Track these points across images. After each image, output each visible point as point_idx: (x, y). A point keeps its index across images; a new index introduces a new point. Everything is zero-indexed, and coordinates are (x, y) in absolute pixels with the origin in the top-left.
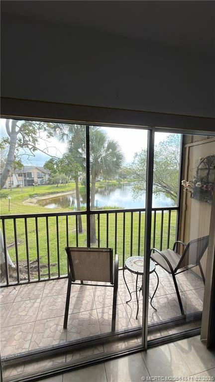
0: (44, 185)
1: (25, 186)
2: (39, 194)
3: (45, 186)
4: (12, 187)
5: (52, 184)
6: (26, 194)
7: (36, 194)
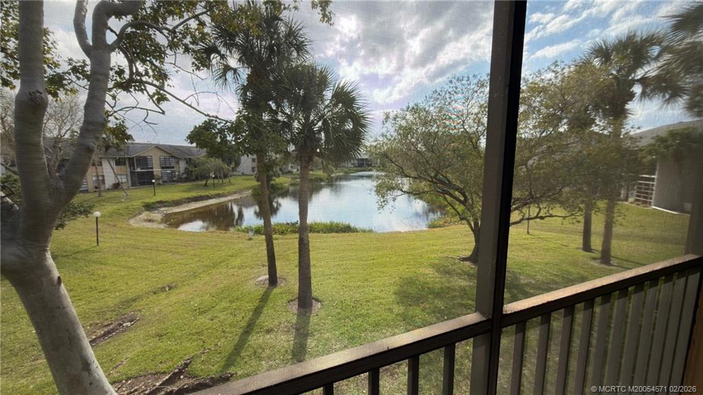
0: (178, 182)
1: (133, 185)
2: (167, 202)
3: (179, 184)
4: (102, 189)
5: (194, 180)
6: (138, 204)
7: (160, 202)
